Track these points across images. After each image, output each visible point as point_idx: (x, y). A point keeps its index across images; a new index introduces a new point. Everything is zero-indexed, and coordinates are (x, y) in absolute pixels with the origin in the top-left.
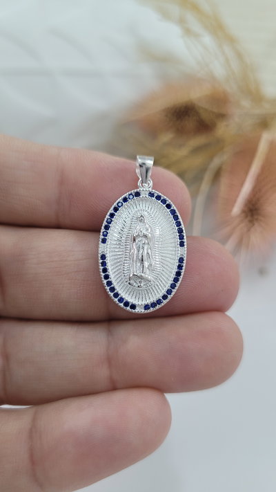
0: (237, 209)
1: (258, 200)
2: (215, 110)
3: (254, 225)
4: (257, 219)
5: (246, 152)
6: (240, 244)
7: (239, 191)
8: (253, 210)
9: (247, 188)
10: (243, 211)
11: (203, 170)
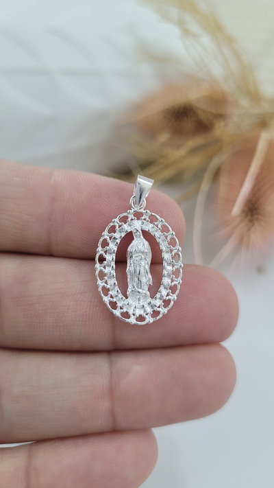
0: (237, 209)
1: (258, 199)
2: (214, 111)
3: (254, 224)
4: (257, 219)
5: (245, 152)
6: (240, 242)
7: (239, 191)
8: (253, 209)
9: (246, 188)
10: (243, 211)
11: (202, 170)
